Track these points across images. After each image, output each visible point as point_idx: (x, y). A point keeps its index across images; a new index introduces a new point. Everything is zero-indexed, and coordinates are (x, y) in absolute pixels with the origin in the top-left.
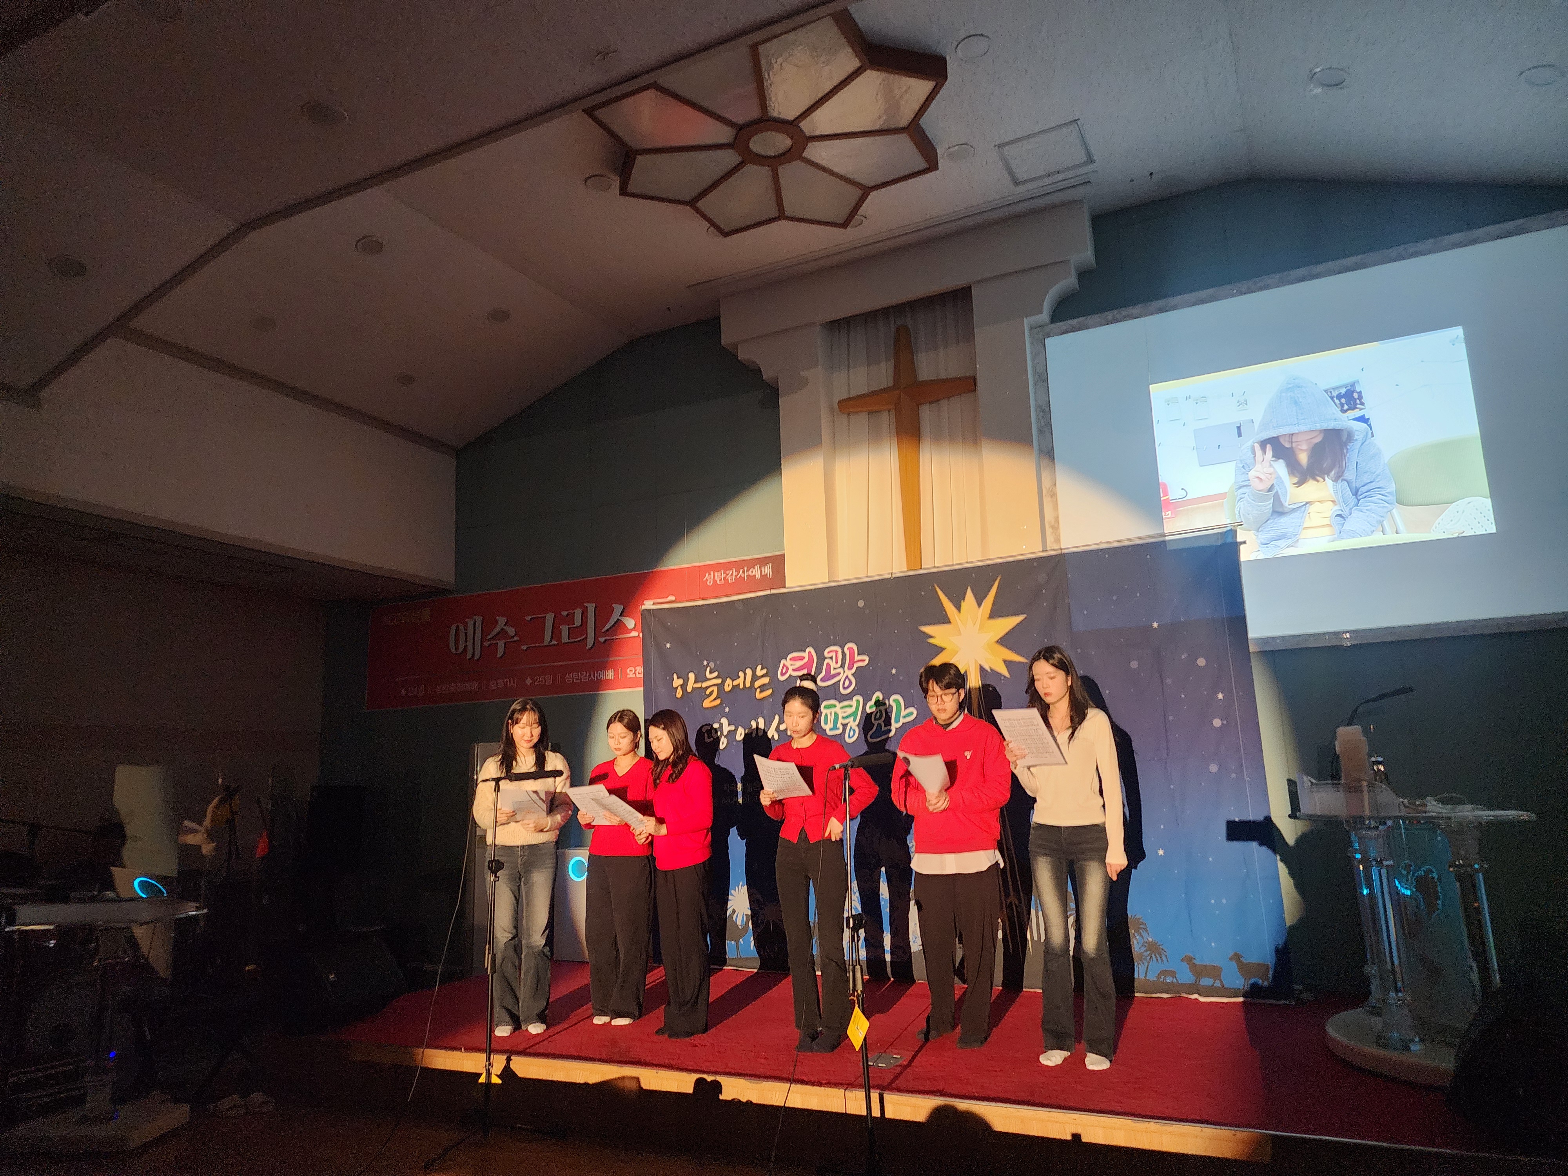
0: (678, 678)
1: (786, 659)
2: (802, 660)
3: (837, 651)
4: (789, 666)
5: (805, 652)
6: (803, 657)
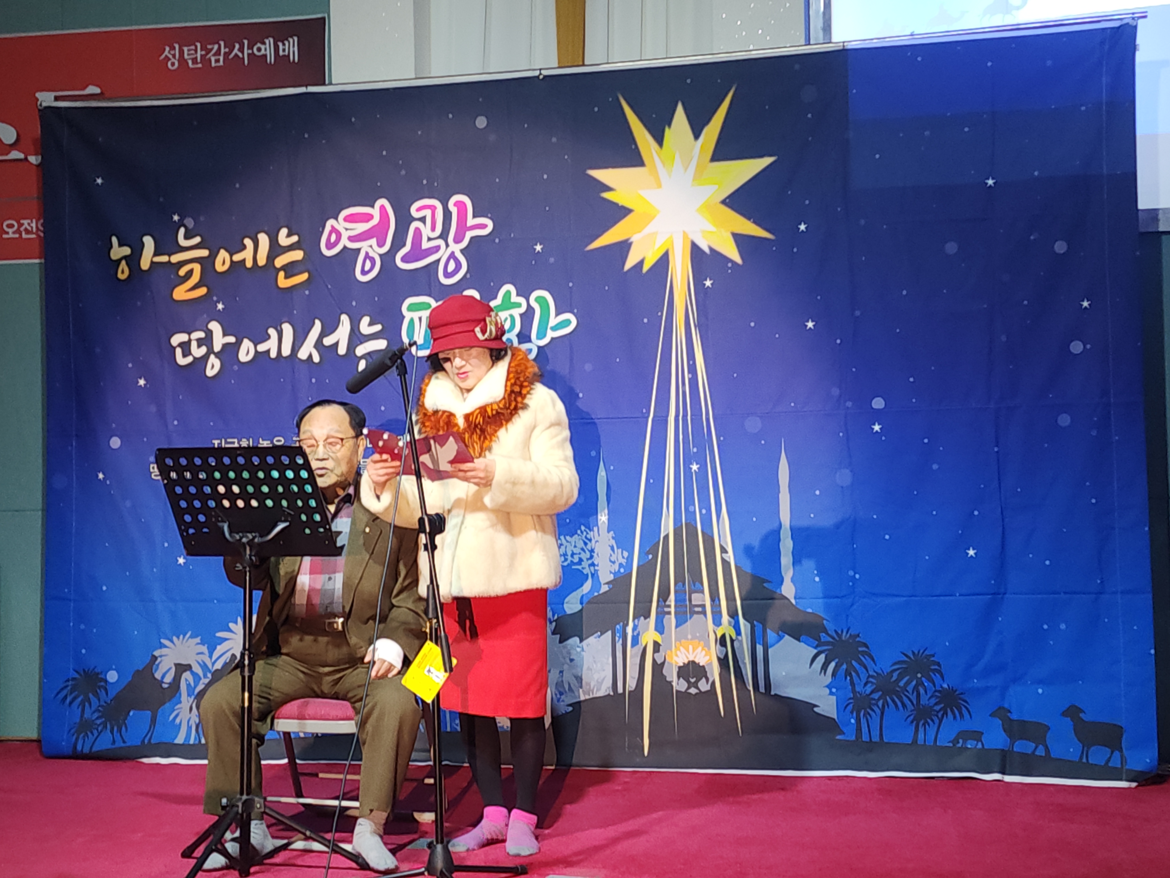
0: (121, 245)
1: (337, 217)
2: (367, 221)
3: (433, 208)
4: (342, 231)
5: (373, 206)
6: (370, 217)
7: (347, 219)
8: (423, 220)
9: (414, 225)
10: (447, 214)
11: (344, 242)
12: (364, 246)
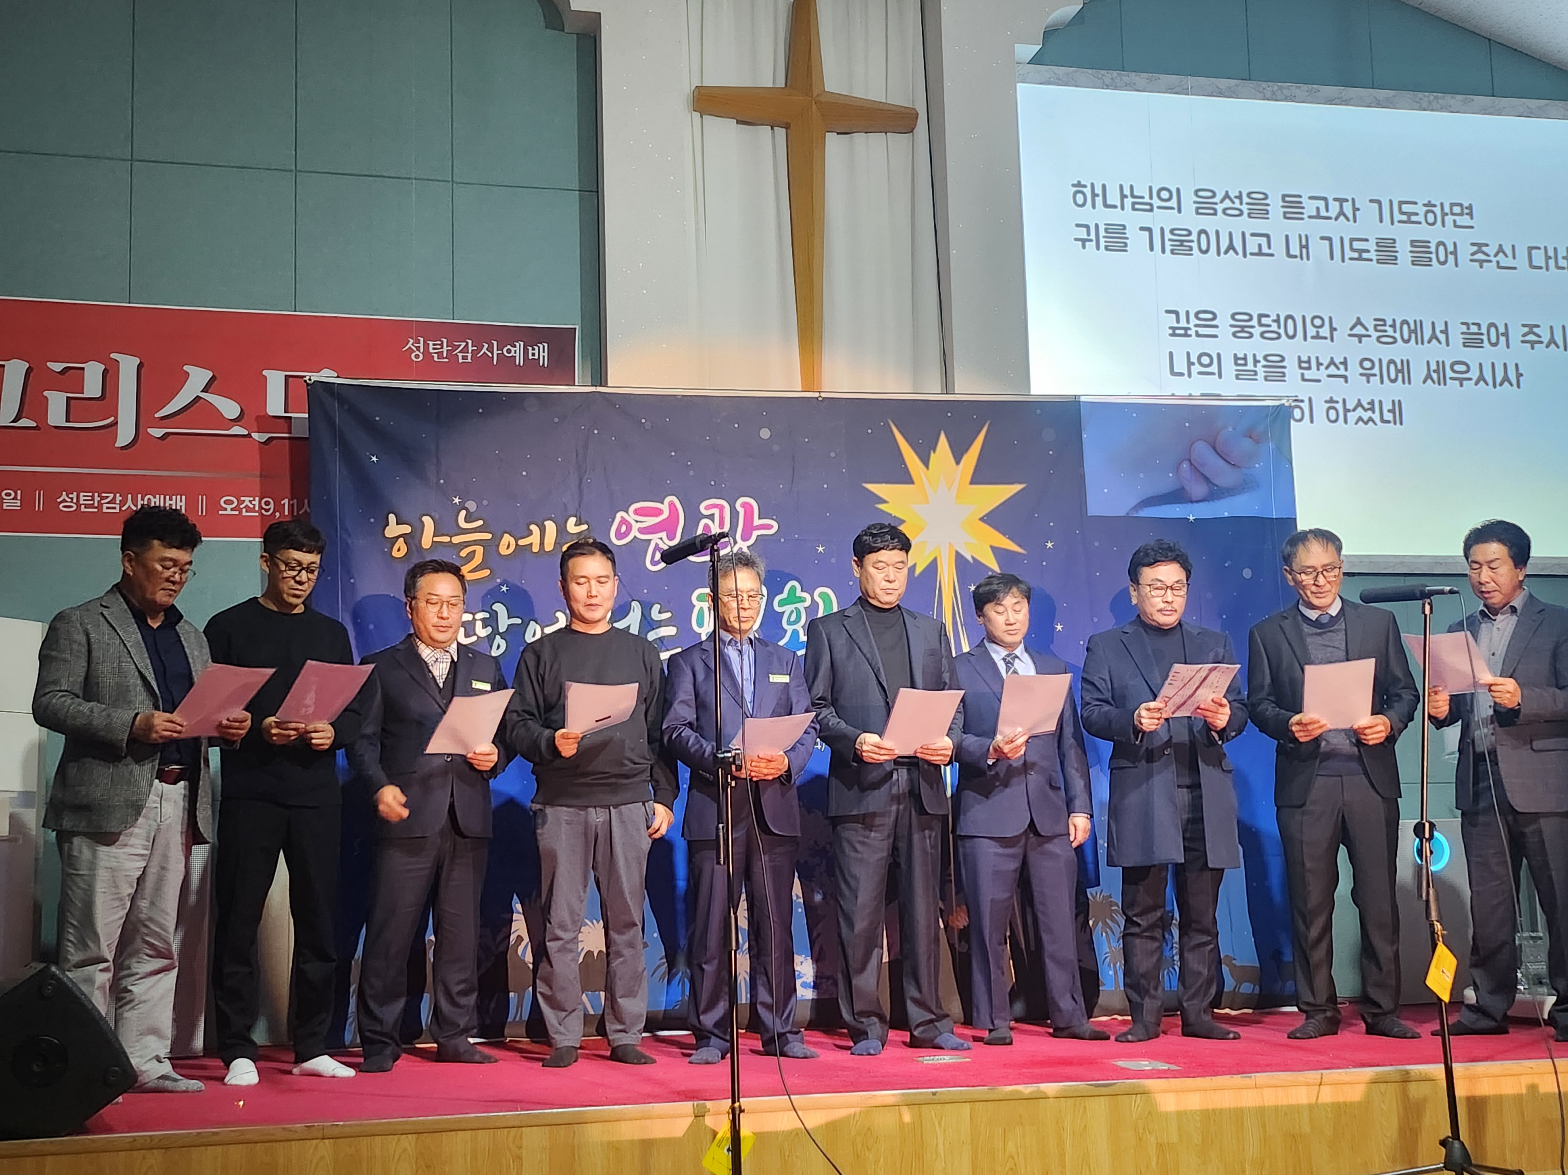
0: (398, 524)
1: (627, 512)
2: (657, 516)
3: (721, 508)
4: (633, 523)
5: (662, 503)
6: (659, 512)
7: (636, 512)
8: (711, 517)
9: (704, 521)
10: (734, 514)
11: (634, 533)
12: (655, 538)
